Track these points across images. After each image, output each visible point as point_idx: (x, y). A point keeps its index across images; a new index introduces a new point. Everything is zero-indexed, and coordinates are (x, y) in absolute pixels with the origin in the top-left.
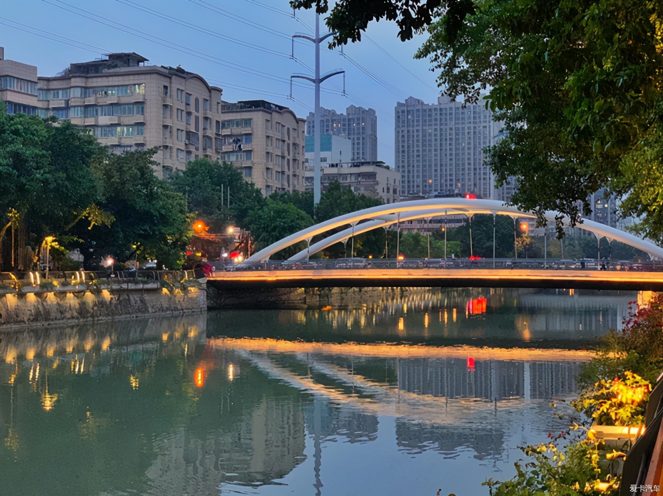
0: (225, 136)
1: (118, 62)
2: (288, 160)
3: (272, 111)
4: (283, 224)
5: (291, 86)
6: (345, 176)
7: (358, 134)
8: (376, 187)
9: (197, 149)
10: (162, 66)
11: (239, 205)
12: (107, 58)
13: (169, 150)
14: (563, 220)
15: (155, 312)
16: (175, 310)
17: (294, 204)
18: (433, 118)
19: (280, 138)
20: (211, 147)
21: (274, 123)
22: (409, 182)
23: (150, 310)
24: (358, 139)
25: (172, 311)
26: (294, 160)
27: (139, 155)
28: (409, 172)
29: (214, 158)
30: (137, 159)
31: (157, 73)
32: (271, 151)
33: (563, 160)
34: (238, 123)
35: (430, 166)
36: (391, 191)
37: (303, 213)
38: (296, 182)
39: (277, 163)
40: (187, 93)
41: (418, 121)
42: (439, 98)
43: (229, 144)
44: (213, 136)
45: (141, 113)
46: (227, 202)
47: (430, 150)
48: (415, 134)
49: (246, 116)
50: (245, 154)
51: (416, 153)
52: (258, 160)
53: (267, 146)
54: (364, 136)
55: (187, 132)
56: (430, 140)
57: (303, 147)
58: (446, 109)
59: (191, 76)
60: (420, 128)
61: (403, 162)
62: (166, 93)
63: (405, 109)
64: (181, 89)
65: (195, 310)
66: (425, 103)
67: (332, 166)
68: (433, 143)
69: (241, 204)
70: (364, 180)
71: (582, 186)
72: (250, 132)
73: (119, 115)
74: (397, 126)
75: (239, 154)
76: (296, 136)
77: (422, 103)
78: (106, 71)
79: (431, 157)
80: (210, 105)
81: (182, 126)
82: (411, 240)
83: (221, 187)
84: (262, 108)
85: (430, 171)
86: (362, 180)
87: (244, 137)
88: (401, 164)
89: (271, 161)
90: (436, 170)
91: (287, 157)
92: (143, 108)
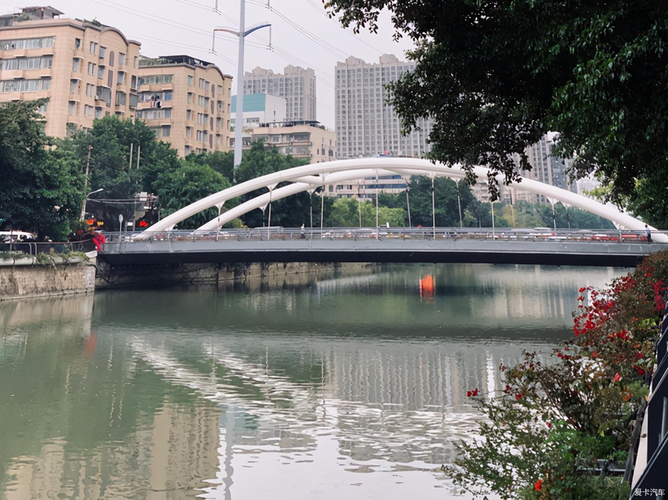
0: (143, 92)
1: (31, 16)
2: (212, 119)
3: (196, 66)
4: (195, 188)
5: (214, 39)
6: (275, 136)
7: (296, 94)
8: (310, 148)
9: (108, 105)
10: (76, 19)
11: (150, 167)
12: (21, 11)
13: (75, 106)
14: (497, 177)
15: (27, 293)
16: (52, 291)
17: (211, 166)
18: (375, 78)
19: (204, 95)
20: (124, 104)
21: (198, 79)
22: (350, 144)
23: (21, 291)
24: (296, 99)
25: (49, 292)
26: (219, 119)
27: (23, 107)
28: (350, 133)
29: (127, 115)
30: (19, 112)
31: (70, 26)
32: (191, 108)
33: (493, 104)
34: (158, 79)
35: (373, 127)
36: (327, 153)
37: (219, 175)
38: (219, 143)
39: (199, 122)
40: (101, 47)
41: (359, 81)
42: (380, 57)
43: (148, 101)
44: (128, 92)
45: (48, 66)
46: (136, 163)
47: (372, 111)
48: (356, 94)
49: (166, 71)
50: (164, 111)
51: (357, 114)
52: (178, 119)
53: (189, 103)
54: (302, 96)
55: (98, 87)
56: (372, 101)
57: (229, 105)
58: (388, 68)
59: (108, 29)
60: (361, 88)
61: (343, 123)
62: (78, 46)
63: (345, 68)
64: (94, 42)
65: (78, 291)
66: (367, 63)
67: (263, 126)
68: (375, 103)
69: (152, 165)
70: (297, 141)
71: (518, 136)
72: (171, 89)
73: (26, 68)
74: (337, 86)
75: (158, 112)
76: (222, 93)
77: (363, 63)
78: (16, 24)
79: (374, 118)
80: (127, 59)
81: (94, 80)
82: (347, 206)
83: (130, 147)
84: (185, 64)
85: (373, 132)
86: (295, 141)
87: (164, 94)
88: (341, 125)
89: (192, 119)
90: (379, 132)
91: (210, 115)
92: (51, 62)
